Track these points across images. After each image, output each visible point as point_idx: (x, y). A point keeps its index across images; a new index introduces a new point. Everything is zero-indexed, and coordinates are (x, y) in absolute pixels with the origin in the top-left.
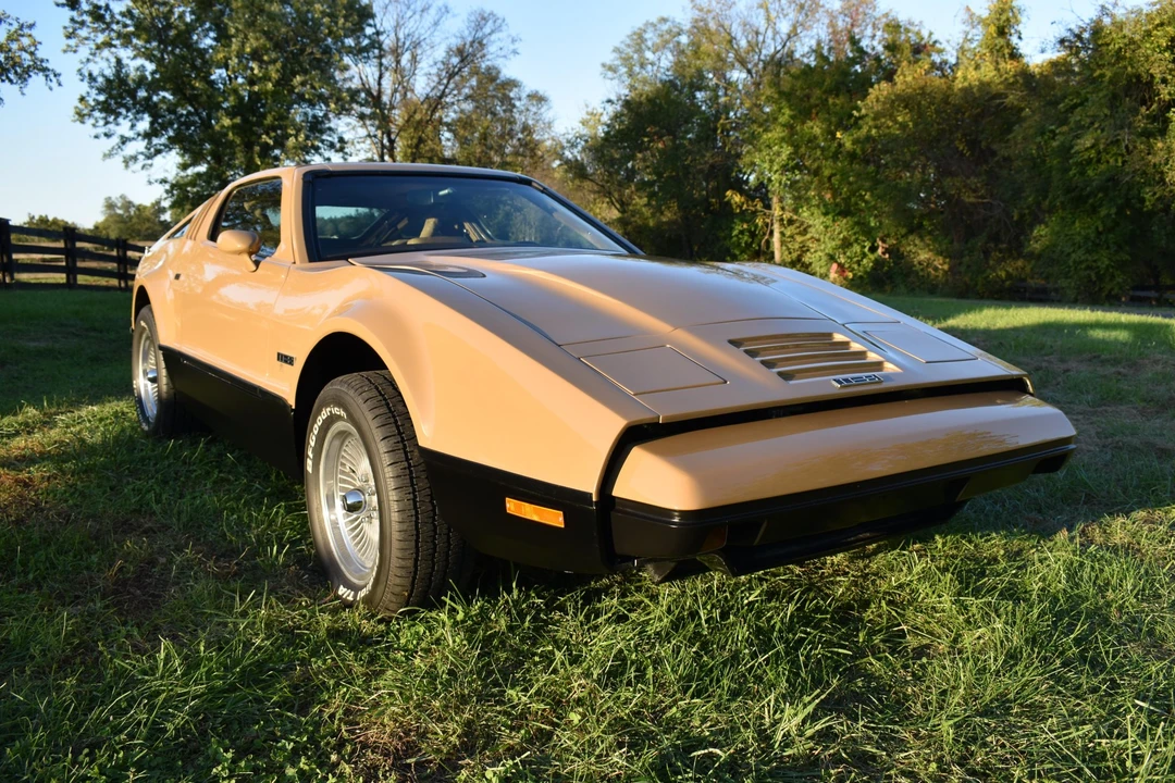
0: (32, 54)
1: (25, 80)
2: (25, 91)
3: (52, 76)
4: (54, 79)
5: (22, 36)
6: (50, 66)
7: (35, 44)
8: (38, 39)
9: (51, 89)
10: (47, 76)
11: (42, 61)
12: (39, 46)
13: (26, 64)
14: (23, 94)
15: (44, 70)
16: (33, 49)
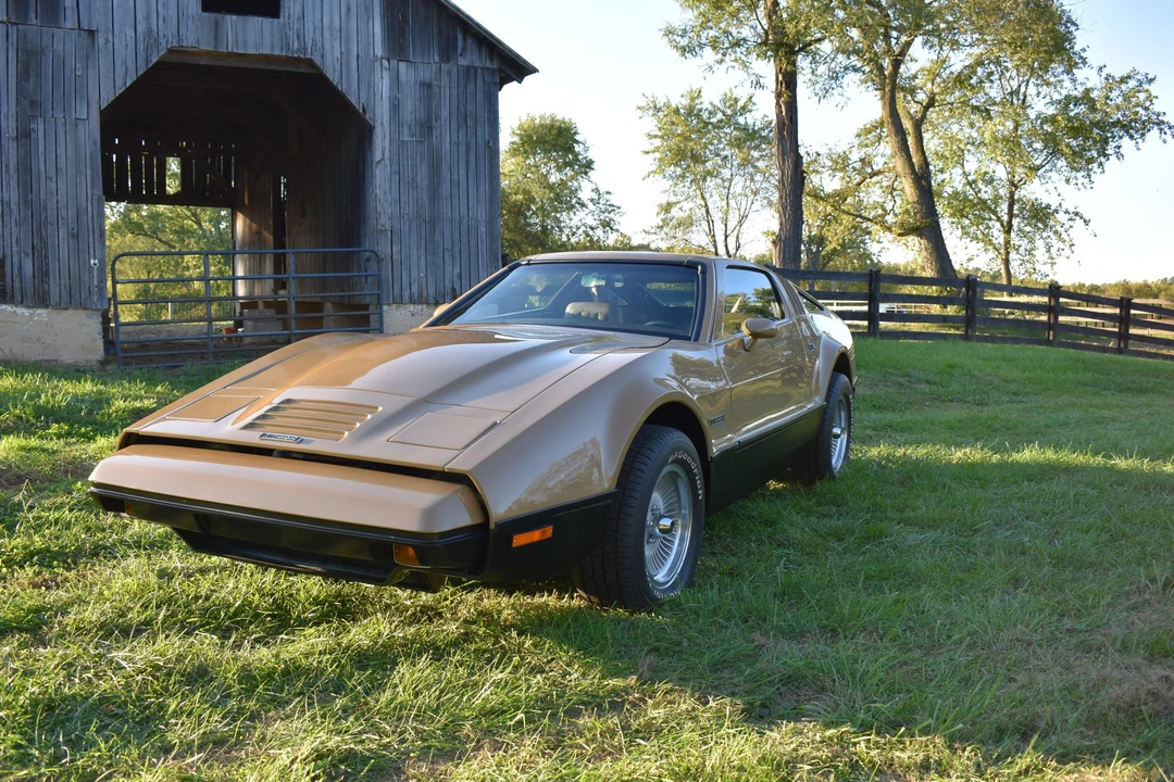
0: (1146, 109)
1: (1143, 135)
2: (1141, 145)
3: (1166, 130)
4: (1169, 132)
5: (1139, 91)
6: (1165, 119)
7: (1150, 98)
8: (1154, 94)
9: (1165, 142)
10: (1161, 130)
11: (1158, 115)
12: (1154, 101)
13: (1144, 118)
14: (1139, 149)
15: (1160, 123)
16: (1148, 104)
